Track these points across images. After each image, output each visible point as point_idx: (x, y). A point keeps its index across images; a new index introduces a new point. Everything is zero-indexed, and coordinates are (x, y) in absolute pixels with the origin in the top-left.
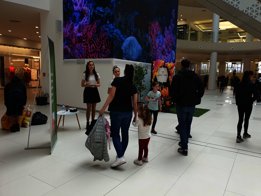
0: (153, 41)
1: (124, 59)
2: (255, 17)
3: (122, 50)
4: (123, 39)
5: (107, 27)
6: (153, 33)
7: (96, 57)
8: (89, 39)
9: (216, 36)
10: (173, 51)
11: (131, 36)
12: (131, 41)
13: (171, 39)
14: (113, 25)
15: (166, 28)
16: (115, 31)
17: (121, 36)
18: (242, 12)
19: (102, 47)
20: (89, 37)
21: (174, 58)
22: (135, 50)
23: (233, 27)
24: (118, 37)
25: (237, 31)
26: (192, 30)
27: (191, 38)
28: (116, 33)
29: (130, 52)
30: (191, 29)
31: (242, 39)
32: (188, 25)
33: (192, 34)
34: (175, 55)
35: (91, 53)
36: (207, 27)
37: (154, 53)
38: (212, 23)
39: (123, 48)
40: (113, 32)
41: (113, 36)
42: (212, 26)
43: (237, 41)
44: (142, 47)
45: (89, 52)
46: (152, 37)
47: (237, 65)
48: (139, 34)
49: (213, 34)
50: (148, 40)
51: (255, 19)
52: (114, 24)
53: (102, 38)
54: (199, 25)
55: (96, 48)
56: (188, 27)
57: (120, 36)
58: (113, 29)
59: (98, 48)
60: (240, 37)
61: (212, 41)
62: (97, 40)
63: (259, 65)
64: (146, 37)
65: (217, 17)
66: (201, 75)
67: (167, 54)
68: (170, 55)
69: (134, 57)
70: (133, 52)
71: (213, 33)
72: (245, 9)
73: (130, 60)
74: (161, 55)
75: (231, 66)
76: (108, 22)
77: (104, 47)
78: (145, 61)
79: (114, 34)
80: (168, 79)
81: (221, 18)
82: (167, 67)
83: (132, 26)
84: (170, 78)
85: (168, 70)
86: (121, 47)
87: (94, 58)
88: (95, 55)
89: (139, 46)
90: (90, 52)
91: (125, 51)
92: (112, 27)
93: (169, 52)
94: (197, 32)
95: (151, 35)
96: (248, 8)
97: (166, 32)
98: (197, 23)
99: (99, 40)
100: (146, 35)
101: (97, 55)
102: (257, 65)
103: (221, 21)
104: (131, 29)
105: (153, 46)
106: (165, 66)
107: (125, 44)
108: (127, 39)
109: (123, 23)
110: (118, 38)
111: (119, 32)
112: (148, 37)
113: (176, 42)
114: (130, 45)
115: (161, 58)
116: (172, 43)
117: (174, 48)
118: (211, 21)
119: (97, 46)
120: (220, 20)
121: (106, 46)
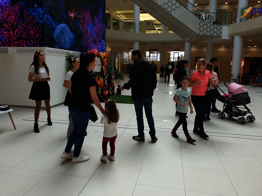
0: (84, 29)
1: (56, 48)
2: (171, 12)
3: (54, 38)
4: (55, 26)
5: (34, 11)
6: (84, 21)
7: (22, 44)
8: (11, 23)
9: (137, 26)
10: (103, 41)
11: (63, 23)
12: (62, 29)
13: (101, 28)
14: (42, 10)
15: (96, 16)
16: (46, 16)
17: (52, 23)
18: (160, 6)
19: (29, 32)
20: (11, 21)
21: (104, 47)
22: (67, 38)
23: (150, 19)
24: (48, 23)
25: (153, 23)
26: (114, 20)
27: (113, 28)
28: (47, 19)
29: (63, 40)
30: (113, 18)
31: (158, 31)
32: (110, 15)
33: (114, 23)
34: (105, 44)
35: (15, 41)
36: (127, 17)
37: (86, 42)
38: (133, 14)
39: (54, 36)
40: (42, 18)
41: (43, 22)
42: (133, 17)
43: (153, 32)
44: (74, 35)
45: (12, 39)
46: (83, 26)
47: (154, 54)
48: (70, 21)
49: (135, 25)
50: (80, 27)
51: (171, 13)
52: (44, 9)
53: (28, 22)
54: (121, 15)
55: (21, 34)
56: (110, 16)
57: (50, 23)
58: (43, 15)
59: (25, 34)
60: (156, 28)
61: (134, 32)
62: (22, 26)
63: (171, 54)
64: (77, 25)
65: (137, 8)
66: (124, 64)
67: (98, 43)
68: (100, 44)
69: (66, 46)
70: (65, 40)
71: (134, 23)
72: (162, 4)
73: (62, 49)
74: (93, 44)
75: (149, 55)
76: (36, 6)
77: (32, 32)
78: (78, 50)
79: (44, 19)
80: (102, 69)
81: (141, 9)
82: (100, 57)
83: (63, 12)
84: (104, 68)
85: (101, 59)
86: (53, 34)
87: (20, 46)
88: (21, 42)
89: (71, 35)
90: (14, 39)
91: (57, 39)
92: (41, 12)
93: (100, 42)
94: (119, 21)
95: (81, 23)
96: (164, 3)
97: (96, 20)
98: (119, 12)
99: (24, 25)
100: (77, 23)
101: (24, 42)
102: (170, 54)
103: (141, 13)
104: (62, 15)
105: (84, 35)
106: (99, 56)
107: (57, 32)
108: (58, 26)
109: (53, 8)
110: (49, 25)
111: (50, 18)
112: (79, 25)
113: (105, 31)
114: (62, 33)
115: (93, 47)
116: (102, 32)
117: (104, 38)
118: (132, 12)
119: (23, 33)
120: (140, 11)
121: (34, 31)
